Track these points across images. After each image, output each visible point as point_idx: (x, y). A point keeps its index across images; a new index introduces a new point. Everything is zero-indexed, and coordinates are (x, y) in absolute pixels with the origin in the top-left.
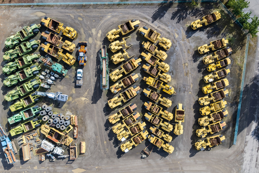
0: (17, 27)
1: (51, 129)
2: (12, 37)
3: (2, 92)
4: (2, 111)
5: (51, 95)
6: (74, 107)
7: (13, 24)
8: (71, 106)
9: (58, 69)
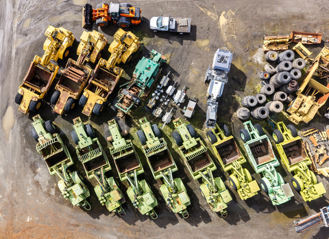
0: (37, 178)
1: (304, 93)
2: (61, 185)
3: (202, 224)
4: (253, 226)
5: (216, 89)
6: (243, 44)
7: (30, 190)
8: (240, 50)
9: (148, 69)
